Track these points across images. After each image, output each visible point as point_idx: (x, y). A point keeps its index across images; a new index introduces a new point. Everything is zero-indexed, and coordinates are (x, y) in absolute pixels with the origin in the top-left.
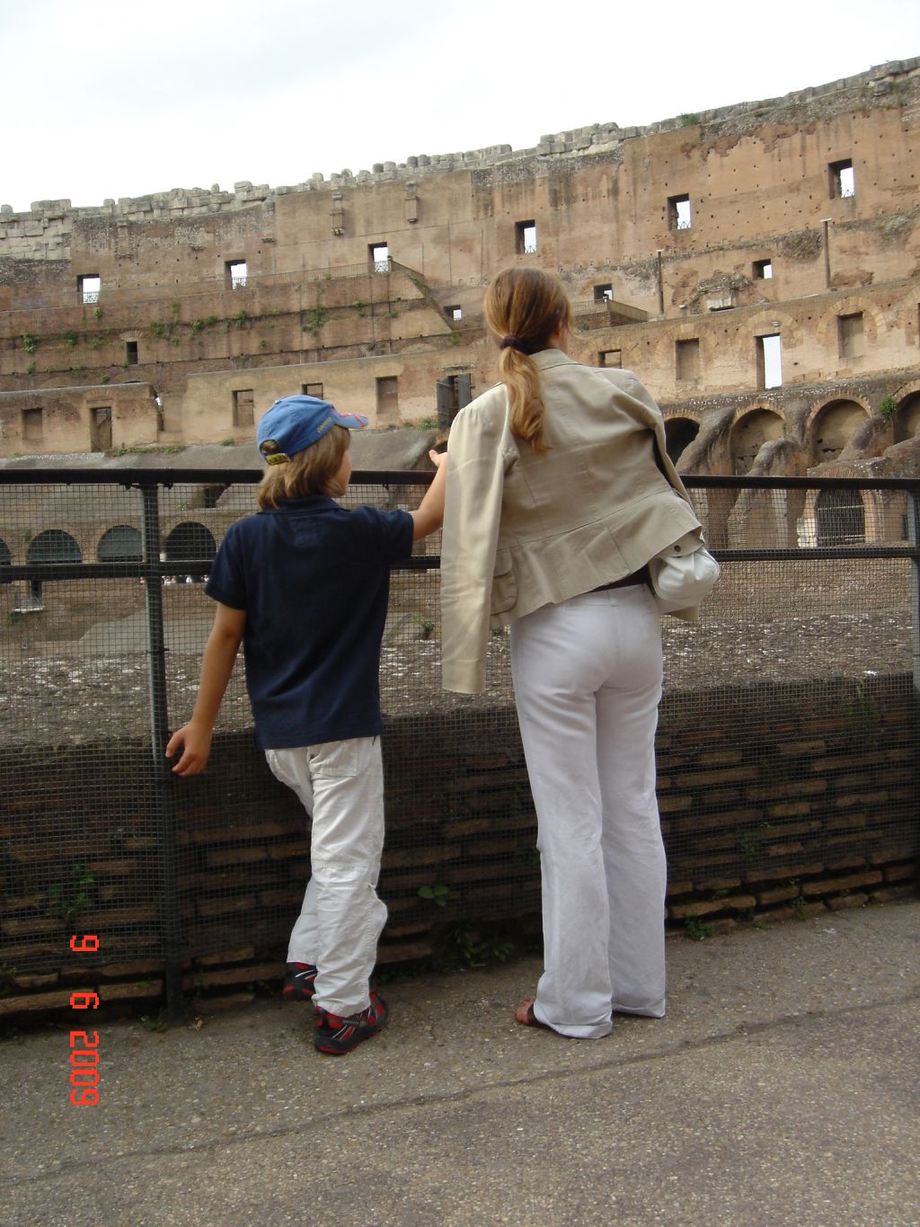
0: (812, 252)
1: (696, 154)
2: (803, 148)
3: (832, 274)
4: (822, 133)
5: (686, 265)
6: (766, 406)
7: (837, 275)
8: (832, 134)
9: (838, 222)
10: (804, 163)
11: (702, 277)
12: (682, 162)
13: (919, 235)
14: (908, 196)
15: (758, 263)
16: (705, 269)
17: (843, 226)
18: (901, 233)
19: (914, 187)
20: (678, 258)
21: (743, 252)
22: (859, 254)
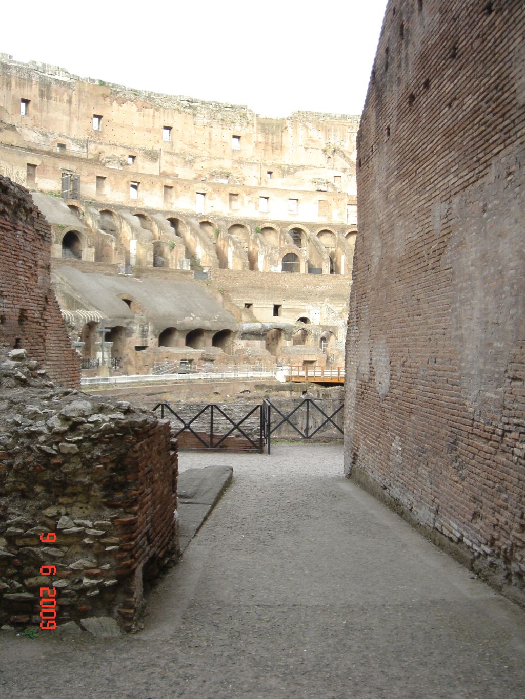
0: (155, 159)
1: (108, 100)
2: (154, 116)
3: (162, 171)
4: (162, 113)
5: (100, 147)
7: (164, 172)
8: (166, 114)
9: (166, 150)
10: (154, 121)
11: (106, 155)
12: (102, 101)
13: (198, 165)
14: (194, 150)
15: (130, 156)
16: (108, 152)
17: (168, 152)
18: (191, 162)
19: (196, 147)
20: (97, 143)
21: (125, 150)
22: (173, 165)
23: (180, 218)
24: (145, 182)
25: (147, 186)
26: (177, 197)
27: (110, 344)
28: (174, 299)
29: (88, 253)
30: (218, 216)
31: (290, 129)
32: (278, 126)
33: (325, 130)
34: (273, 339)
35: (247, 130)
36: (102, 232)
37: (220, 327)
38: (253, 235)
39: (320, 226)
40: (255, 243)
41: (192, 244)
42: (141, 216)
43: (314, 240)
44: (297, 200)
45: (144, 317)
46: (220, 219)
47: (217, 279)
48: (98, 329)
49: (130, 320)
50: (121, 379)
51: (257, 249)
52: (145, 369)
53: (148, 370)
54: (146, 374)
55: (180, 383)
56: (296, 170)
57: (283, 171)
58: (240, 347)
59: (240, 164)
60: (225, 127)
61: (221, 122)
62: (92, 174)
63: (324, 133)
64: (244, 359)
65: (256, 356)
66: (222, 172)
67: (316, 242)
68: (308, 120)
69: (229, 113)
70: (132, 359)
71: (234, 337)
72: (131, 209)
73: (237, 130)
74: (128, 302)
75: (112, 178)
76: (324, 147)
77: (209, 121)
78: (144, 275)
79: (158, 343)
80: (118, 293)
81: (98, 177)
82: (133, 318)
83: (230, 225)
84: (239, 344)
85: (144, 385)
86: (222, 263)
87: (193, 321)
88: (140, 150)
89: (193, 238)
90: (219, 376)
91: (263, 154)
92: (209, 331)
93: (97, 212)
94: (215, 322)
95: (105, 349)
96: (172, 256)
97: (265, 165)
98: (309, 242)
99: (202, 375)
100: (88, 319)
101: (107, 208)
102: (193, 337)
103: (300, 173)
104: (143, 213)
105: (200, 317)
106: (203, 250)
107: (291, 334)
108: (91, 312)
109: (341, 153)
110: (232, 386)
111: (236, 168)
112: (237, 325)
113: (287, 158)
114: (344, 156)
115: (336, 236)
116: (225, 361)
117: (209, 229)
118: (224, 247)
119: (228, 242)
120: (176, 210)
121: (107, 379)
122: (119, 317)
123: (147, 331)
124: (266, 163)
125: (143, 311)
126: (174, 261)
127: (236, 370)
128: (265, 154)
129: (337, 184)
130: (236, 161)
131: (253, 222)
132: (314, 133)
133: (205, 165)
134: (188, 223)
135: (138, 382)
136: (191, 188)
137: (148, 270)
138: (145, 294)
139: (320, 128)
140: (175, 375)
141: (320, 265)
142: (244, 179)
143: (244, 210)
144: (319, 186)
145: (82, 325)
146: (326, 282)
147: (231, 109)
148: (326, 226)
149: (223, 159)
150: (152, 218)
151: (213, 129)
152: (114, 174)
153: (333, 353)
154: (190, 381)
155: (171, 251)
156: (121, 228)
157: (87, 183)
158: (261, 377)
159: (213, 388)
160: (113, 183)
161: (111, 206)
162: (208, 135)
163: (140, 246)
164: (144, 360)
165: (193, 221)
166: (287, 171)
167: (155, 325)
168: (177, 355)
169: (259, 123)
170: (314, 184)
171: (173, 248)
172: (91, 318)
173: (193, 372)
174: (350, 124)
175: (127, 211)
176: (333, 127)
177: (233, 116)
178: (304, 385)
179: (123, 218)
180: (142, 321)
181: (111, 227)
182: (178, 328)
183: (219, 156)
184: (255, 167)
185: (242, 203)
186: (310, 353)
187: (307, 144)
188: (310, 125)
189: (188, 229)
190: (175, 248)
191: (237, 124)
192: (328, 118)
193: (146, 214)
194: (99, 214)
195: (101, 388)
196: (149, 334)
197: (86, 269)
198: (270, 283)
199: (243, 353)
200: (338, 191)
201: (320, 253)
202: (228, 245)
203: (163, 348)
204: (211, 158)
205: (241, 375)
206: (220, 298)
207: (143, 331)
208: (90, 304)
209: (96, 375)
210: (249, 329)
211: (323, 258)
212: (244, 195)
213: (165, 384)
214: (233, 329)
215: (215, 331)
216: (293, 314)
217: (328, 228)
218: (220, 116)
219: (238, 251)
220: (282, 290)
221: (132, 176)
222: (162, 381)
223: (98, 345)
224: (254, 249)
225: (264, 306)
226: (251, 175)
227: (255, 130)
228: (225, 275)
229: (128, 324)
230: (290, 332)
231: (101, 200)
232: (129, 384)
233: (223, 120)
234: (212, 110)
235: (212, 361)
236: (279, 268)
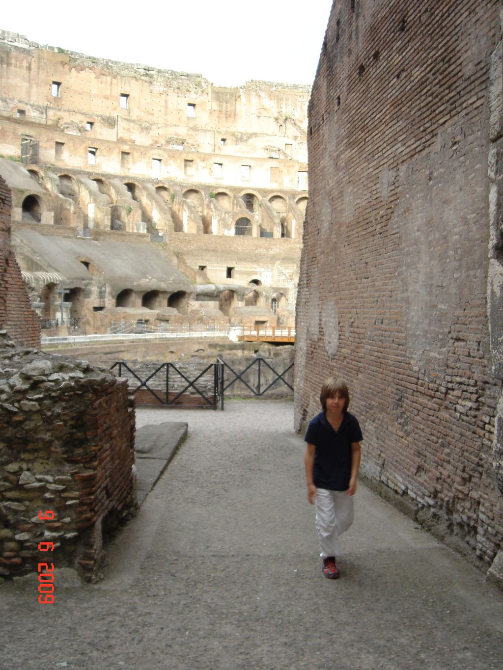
0: (113, 125)
1: (67, 67)
2: (111, 83)
3: (119, 137)
4: (119, 82)
5: (59, 114)
6: (166, 186)
7: (121, 138)
8: (123, 82)
9: (123, 117)
10: (111, 89)
11: (65, 121)
12: (60, 68)
13: (154, 132)
14: (150, 117)
15: (88, 123)
16: (67, 118)
17: (125, 119)
18: (148, 129)
19: (153, 114)
20: (56, 109)
21: (83, 116)
22: (130, 132)
23: (136, 183)
24: (103, 148)
25: (105, 152)
26: (134, 162)
27: (69, 304)
28: (131, 261)
29: (47, 216)
30: (173, 181)
31: (243, 98)
32: (232, 95)
33: (278, 99)
34: (226, 300)
35: (202, 98)
36: (61, 196)
37: (175, 288)
38: (207, 200)
39: (272, 191)
40: (209, 207)
41: (148, 208)
42: (99, 181)
43: (266, 205)
44: (250, 166)
45: (102, 278)
46: (176, 184)
47: (172, 242)
48: (58, 290)
49: (88, 281)
50: (80, 338)
51: (211, 213)
52: (102, 330)
53: (106, 330)
54: (104, 333)
55: (137, 342)
56: (249, 138)
57: (237, 138)
58: (194, 308)
59: (195, 131)
60: (180, 95)
61: (176, 91)
62: (51, 140)
63: (276, 101)
64: (198, 319)
65: (210, 317)
66: (177, 139)
67: (267, 207)
68: (261, 90)
69: (184, 81)
70: (91, 319)
71: (189, 298)
72: (89, 174)
73: (193, 98)
74: (87, 264)
75: (71, 144)
76: (276, 115)
77: (165, 89)
78: (101, 238)
79: (115, 304)
80: (76, 256)
81: (57, 143)
82: (92, 279)
83: (185, 190)
84: (194, 305)
85: (101, 344)
86: (178, 226)
87: (149, 283)
88: (98, 116)
89: (149, 203)
90: (174, 335)
91: (217, 121)
92: (165, 292)
93: (56, 177)
94: (170, 283)
95: (64, 310)
96: (129, 220)
97: (219, 132)
98: (261, 207)
99: (158, 335)
100: (47, 280)
101: (66, 173)
102: (149, 298)
103: (252, 141)
104: (100, 178)
105: (156, 278)
106: (159, 214)
107: (243, 295)
108: (51, 274)
109: (293, 122)
110: (186, 346)
111: (192, 135)
112: (192, 286)
113: (241, 126)
114: (295, 124)
115: (287, 201)
116: (181, 321)
117: (164, 194)
118: (179, 211)
119: (183, 207)
120: (133, 176)
121: (66, 339)
122: (77, 279)
123: (105, 292)
124: (220, 130)
125: (100, 273)
126: (131, 225)
127: (190, 330)
128: (219, 122)
129: (288, 152)
130: (192, 128)
131: (207, 187)
132: (267, 102)
133: (161, 132)
134: (145, 188)
135: (96, 342)
136: (148, 154)
137: (105, 233)
138: (102, 257)
139: (272, 97)
140: (131, 334)
141: (272, 229)
142: (199, 146)
143: (199, 176)
144: (271, 153)
145: (42, 286)
146: (278, 246)
147: (186, 78)
148: (278, 191)
149: (178, 126)
150: (110, 182)
151: (169, 97)
152: (73, 140)
153: (283, 313)
154: (146, 340)
155: (128, 215)
156: (79, 192)
157: (46, 149)
158: (214, 337)
159: (168, 347)
160: (72, 149)
161: (69, 170)
162: (164, 102)
163: (97, 210)
164: (102, 321)
165: (149, 186)
166: (240, 139)
167: (112, 286)
168: (134, 316)
169: (214, 92)
170: (266, 151)
171: (130, 212)
172: (50, 279)
173: (149, 332)
174: (301, 94)
175: (85, 176)
176: (284, 97)
177: (188, 85)
178: (255, 344)
179: (82, 183)
180: (99, 282)
181: (69, 192)
182: (134, 289)
183: (174, 123)
184: (209, 134)
185: (197, 169)
186: (262, 314)
187: (260, 113)
188: (263, 94)
189: (145, 193)
190: (132, 212)
191: (192, 92)
192: (280, 88)
193: (103, 179)
194: (58, 178)
195: (60, 348)
196: (106, 295)
197: (46, 232)
198: (223, 247)
199: (197, 314)
200: (289, 158)
201: (271, 218)
202: (183, 209)
203: (120, 309)
204: (166, 124)
205: (195, 335)
206: (175, 261)
207: (101, 292)
208: (49, 266)
209: (55, 334)
210: (203, 290)
211: (274, 223)
212: (198, 161)
213: (122, 343)
214: (188, 291)
215: (170, 292)
216: (245, 276)
217: (279, 194)
218: (175, 84)
219: (192, 215)
220: (235, 253)
221: (90, 142)
222: (119, 340)
223: (57, 305)
224: (208, 213)
225: (217, 268)
226: (206, 143)
227: (210, 98)
228: (181, 238)
229: (86, 285)
230: (242, 293)
231: (60, 165)
232: (87, 344)
233: (178, 88)
234: (168, 78)
235: (167, 321)
236: (232, 232)
